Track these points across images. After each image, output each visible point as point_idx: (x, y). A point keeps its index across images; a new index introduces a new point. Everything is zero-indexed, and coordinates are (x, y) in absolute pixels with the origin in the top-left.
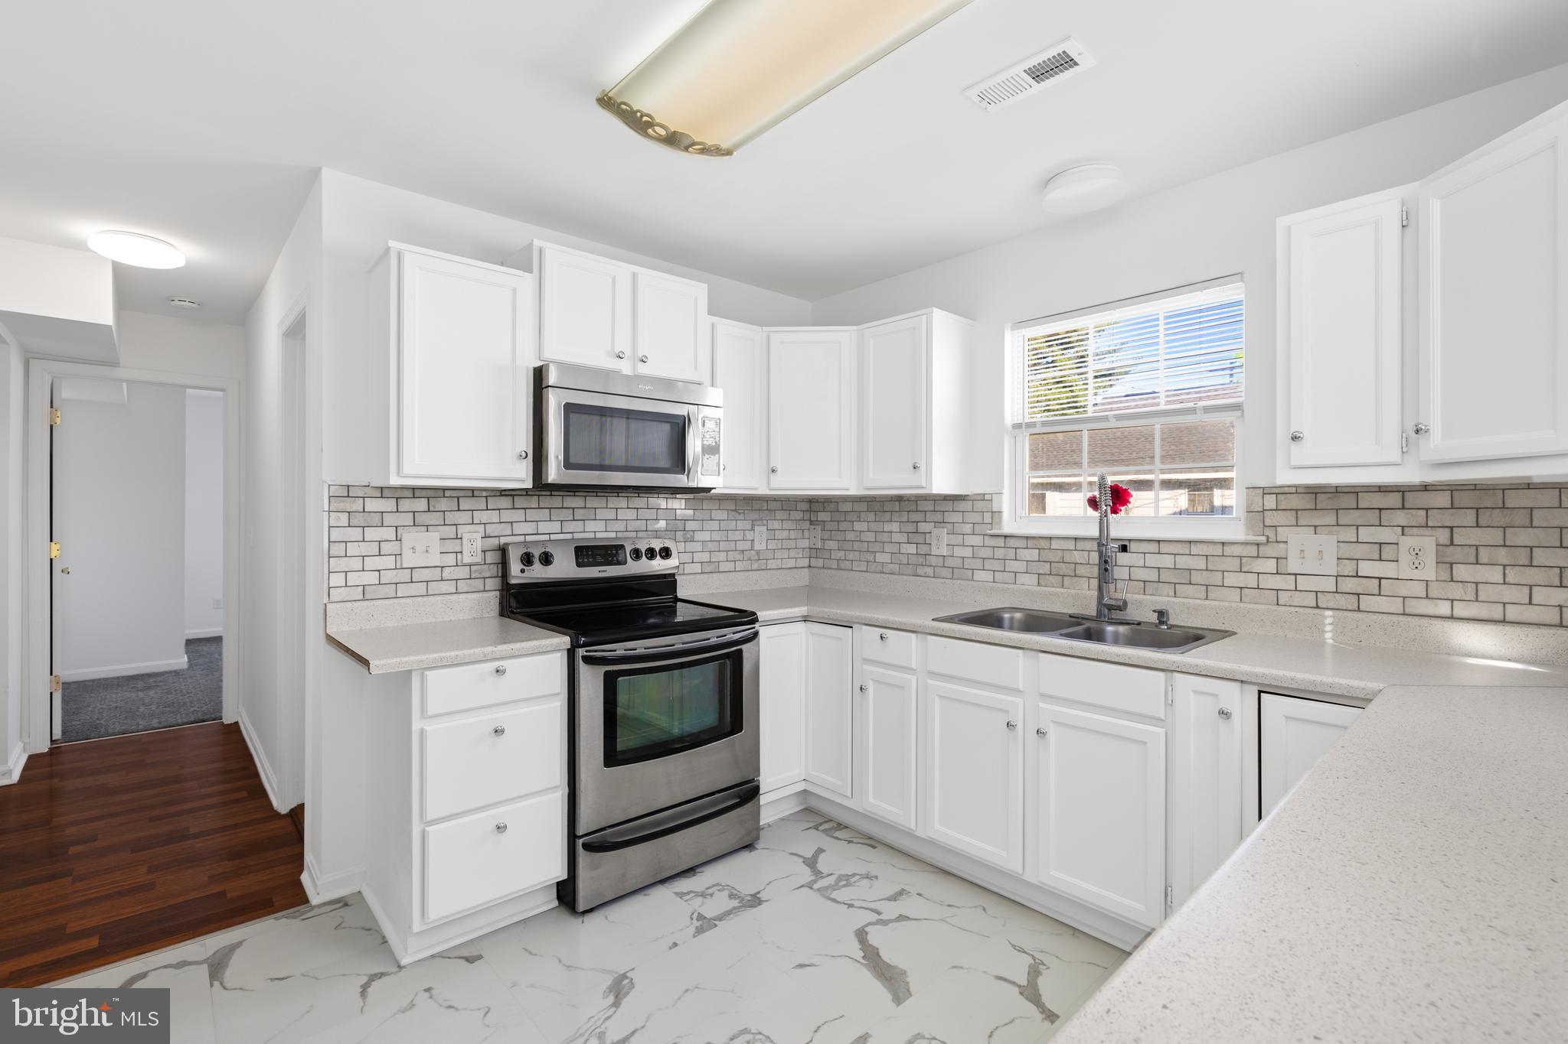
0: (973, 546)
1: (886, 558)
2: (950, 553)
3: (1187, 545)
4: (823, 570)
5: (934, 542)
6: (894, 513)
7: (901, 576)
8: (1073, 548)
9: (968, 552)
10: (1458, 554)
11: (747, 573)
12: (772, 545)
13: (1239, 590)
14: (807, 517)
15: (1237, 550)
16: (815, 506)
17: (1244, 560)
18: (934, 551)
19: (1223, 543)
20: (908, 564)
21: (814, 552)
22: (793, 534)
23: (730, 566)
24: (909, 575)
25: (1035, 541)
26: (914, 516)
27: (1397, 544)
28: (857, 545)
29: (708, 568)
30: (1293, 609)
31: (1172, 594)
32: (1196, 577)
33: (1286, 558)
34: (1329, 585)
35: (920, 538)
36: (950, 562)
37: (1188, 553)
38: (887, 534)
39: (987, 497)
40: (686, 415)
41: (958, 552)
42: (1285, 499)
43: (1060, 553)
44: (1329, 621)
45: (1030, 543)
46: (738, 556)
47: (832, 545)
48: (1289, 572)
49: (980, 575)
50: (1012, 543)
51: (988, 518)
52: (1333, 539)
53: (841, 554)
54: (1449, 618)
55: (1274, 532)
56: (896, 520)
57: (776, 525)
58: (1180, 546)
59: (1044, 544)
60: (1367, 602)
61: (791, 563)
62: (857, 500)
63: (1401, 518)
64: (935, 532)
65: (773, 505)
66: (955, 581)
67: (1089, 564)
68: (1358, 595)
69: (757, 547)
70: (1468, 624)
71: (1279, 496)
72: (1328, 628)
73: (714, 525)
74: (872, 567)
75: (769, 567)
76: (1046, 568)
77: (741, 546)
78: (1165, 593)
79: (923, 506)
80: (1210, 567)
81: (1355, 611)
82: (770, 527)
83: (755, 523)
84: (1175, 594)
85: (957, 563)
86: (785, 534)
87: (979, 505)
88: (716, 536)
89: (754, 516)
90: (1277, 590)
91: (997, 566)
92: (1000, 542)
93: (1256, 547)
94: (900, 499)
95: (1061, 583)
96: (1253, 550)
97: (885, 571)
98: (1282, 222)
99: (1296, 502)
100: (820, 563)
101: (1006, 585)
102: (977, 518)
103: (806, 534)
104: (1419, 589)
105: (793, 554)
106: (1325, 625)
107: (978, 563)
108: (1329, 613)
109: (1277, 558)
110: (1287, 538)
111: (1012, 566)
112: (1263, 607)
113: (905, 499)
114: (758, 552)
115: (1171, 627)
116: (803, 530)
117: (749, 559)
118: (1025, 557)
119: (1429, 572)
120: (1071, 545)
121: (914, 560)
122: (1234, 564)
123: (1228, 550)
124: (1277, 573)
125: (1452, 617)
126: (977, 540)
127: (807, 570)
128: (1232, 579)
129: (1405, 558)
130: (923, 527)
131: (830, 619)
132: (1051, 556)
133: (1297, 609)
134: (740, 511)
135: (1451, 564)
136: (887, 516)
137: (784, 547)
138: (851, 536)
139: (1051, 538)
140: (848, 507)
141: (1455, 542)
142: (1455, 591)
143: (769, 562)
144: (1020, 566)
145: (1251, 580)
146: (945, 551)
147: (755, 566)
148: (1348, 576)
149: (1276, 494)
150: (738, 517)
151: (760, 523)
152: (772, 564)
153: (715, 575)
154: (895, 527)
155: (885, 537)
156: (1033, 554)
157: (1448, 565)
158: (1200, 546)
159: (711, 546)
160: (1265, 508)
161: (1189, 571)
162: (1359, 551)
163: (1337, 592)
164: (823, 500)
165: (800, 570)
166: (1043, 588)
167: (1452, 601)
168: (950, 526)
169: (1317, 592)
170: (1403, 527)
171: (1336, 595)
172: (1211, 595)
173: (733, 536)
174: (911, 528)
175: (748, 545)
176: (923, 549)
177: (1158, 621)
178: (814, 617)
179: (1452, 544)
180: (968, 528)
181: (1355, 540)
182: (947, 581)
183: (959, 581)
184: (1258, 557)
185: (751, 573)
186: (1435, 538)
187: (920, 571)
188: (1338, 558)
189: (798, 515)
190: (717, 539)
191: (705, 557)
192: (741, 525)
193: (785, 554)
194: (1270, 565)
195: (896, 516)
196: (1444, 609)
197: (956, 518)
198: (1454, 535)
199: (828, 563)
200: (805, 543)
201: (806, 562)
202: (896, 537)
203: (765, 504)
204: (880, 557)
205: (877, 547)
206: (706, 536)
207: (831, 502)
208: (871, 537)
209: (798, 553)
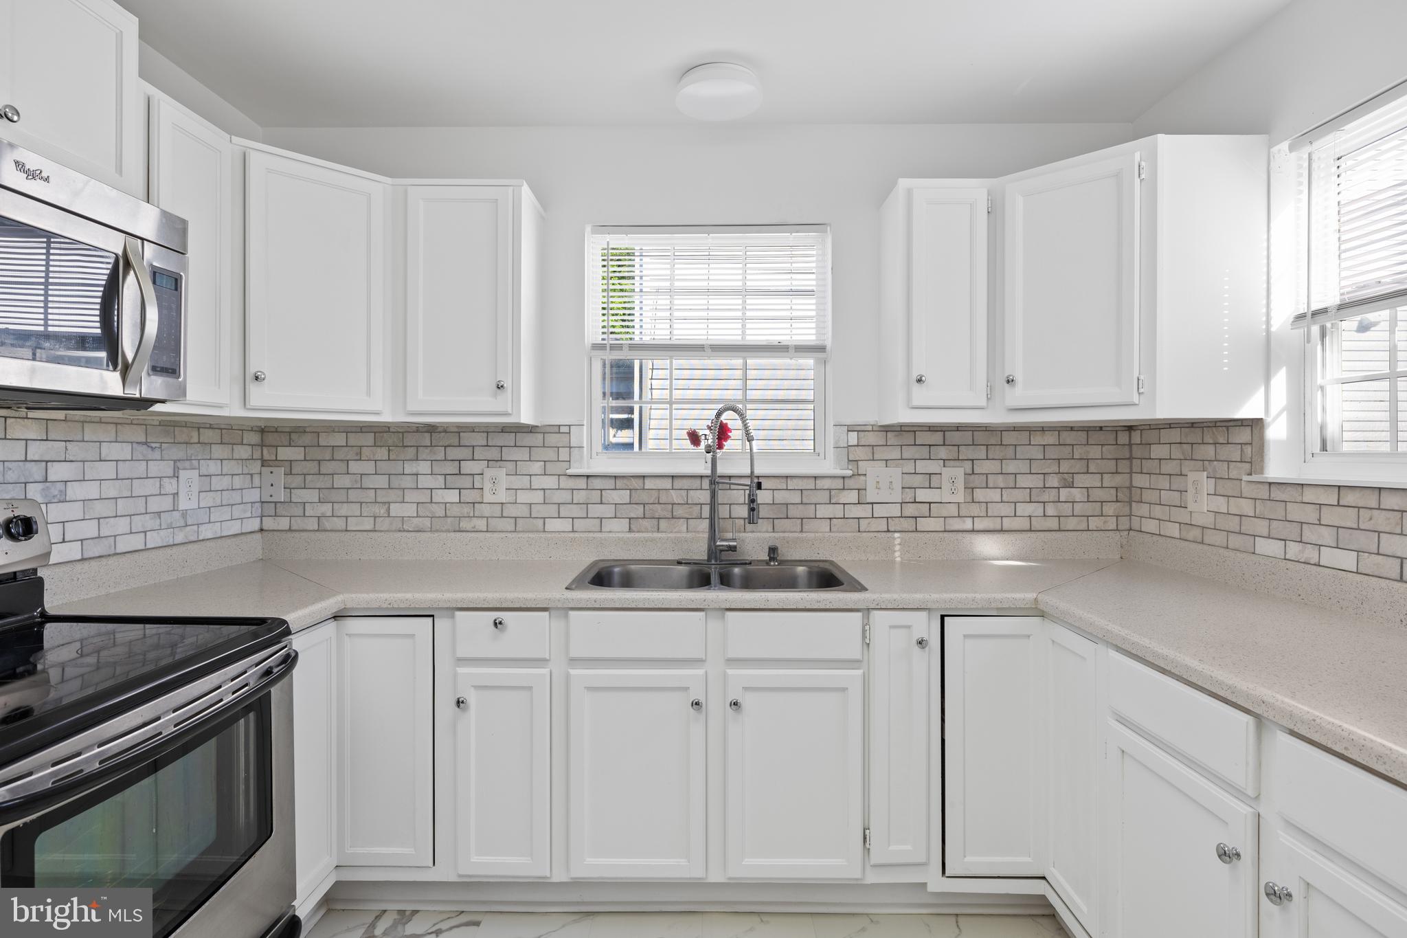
0: (544, 489)
1: (410, 510)
2: (512, 499)
3: (784, 480)
4: (289, 534)
5: (487, 486)
6: (420, 449)
7: (436, 534)
8: (669, 486)
9: (537, 497)
10: (978, 481)
11: (168, 551)
12: (208, 499)
13: (828, 520)
14: (257, 455)
15: (826, 484)
16: (270, 438)
17: (833, 492)
18: (488, 497)
19: (815, 477)
20: (446, 516)
21: (269, 507)
22: (238, 482)
23: (136, 542)
24: (448, 531)
25: (625, 481)
26: (454, 453)
27: (941, 474)
28: (353, 495)
29: (94, 550)
30: (872, 534)
31: (770, 529)
32: (793, 511)
33: (865, 489)
34: (895, 511)
35: (465, 482)
36: (511, 511)
37: (785, 488)
38: (409, 477)
39: (563, 429)
40: (120, 252)
41: (523, 497)
42: (864, 435)
43: (655, 494)
44: (897, 541)
45: (620, 483)
46: (149, 522)
47: (310, 495)
48: (868, 501)
49: (553, 525)
50: (597, 483)
51: (564, 455)
52: (899, 470)
53: (326, 509)
54: (971, 531)
55: (856, 466)
56: (424, 457)
57: (213, 467)
58: (778, 481)
59: (636, 484)
60: (924, 524)
61: (235, 528)
62: (354, 430)
63: (943, 452)
64: (489, 473)
65: (208, 435)
66: (520, 535)
67: (687, 504)
68: (916, 517)
69: (183, 504)
70: (984, 535)
71: (860, 433)
72: (897, 548)
73: (107, 470)
74: (383, 524)
75: (201, 538)
76: (639, 511)
77: (155, 505)
78: (764, 529)
79: (467, 438)
80: (804, 501)
81: (914, 531)
82: (203, 471)
83: (179, 464)
84: (773, 529)
85: (522, 511)
86: (225, 482)
87: (552, 439)
88: (111, 490)
89: (177, 452)
90: (859, 518)
91: (576, 511)
92: (582, 483)
93: (842, 480)
94: (431, 429)
95: (656, 528)
96: (838, 484)
97: (406, 527)
98: (904, 183)
99: (872, 439)
100: (283, 523)
101: (591, 535)
102: (550, 454)
103: (256, 479)
104: (953, 510)
105: (237, 512)
106: (895, 545)
107: (552, 510)
108: (897, 535)
109: (859, 490)
110: (866, 471)
111: (596, 510)
112: (850, 534)
113: (439, 430)
114: (184, 514)
115: (781, 562)
116: (252, 475)
117: (170, 527)
118: (613, 499)
119: (960, 497)
120: (667, 484)
121: (455, 511)
122: (824, 497)
123: (820, 484)
124: (859, 503)
125: (973, 531)
126: (550, 482)
127: (258, 536)
128: (823, 511)
129: (946, 485)
130: (468, 467)
131: (393, 608)
132: (644, 497)
133: (876, 534)
134: (154, 445)
135: (973, 488)
136: (411, 452)
137: (224, 503)
138: (341, 481)
139: (644, 476)
140: (339, 439)
141: (975, 472)
142: (975, 510)
143: (202, 528)
144: (607, 511)
145: (837, 511)
146: (502, 496)
147: (180, 538)
148: (909, 503)
149: (858, 431)
150: (150, 455)
151: (187, 464)
152: (207, 532)
153: (111, 561)
154: (424, 467)
155: (407, 482)
156: (623, 496)
157: (971, 490)
158: (795, 481)
159: (101, 509)
160: (849, 444)
161: (786, 506)
162: (917, 481)
163: (901, 517)
164: (288, 430)
165: (249, 536)
166: (637, 535)
167: (973, 517)
168: (511, 466)
169: (887, 518)
170: (944, 460)
171: (901, 519)
172: (806, 528)
173: (141, 488)
174: (451, 468)
175: (166, 503)
176: (469, 496)
177: (768, 558)
178: (352, 609)
179: (973, 473)
180: (537, 467)
181: (914, 472)
182: (509, 535)
183: (526, 535)
184: (844, 489)
185: (175, 549)
186: (963, 469)
187: (465, 524)
188: (903, 488)
189: (244, 452)
190: (112, 494)
191: (90, 529)
192: (156, 468)
193: (225, 513)
194: (852, 497)
195: (424, 453)
196: (968, 524)
197: (521, 454)
198: (975, 466)
199: (298, 523)
200: (254, 495)
201: (254, 524)
202: (425, 482)
203: (195, 434)
204: (396, 509)
205: (393, 495)
206: (91, 490)
207: (305, 432)
208: (382, 481)
209: (245, 511)
